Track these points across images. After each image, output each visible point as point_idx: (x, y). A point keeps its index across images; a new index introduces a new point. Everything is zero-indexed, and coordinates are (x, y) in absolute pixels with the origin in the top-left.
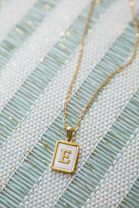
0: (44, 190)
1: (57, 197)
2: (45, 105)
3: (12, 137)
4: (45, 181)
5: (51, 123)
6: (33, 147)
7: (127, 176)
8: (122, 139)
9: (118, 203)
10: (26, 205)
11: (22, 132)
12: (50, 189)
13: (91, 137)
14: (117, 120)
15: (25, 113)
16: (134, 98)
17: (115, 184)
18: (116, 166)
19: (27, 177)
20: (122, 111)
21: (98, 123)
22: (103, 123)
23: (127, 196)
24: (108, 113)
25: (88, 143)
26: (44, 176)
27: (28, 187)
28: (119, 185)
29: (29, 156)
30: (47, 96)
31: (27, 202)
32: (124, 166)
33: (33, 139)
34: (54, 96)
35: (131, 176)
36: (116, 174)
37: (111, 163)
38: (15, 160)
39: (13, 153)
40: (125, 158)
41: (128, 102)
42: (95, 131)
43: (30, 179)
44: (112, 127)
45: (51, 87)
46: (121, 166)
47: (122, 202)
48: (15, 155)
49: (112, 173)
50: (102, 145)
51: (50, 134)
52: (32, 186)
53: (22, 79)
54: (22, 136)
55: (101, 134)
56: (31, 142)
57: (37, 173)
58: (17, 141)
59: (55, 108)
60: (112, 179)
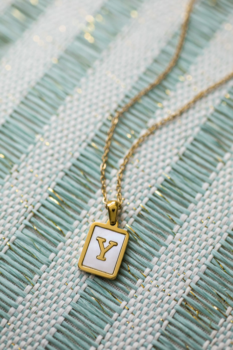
0: (58, 275)
1: (81, 287)
2: (59, 135)
3: (4, 188)
4: (60, 260)
5: (69, 164)
6: (38, 205)
7: (197, 251)
8: (189, 190)
9: (182, 297)
10: (27, 301)
11: (21, 179)
12: (68, 274)
13: (136, 188)
14: (181, 159)
15: (26, 147)
16: (209, 124)
17: (176, 265)
18: (178, 235)
19: (29, 255)
20: (188, 144)
21: (148, 164)
22: (156, 164)
23: (197, 284)
24: (165, 147)
25: (132, 198)
26: (58, 252)
27: (32, 271)
28: (183, 267)
29: (33, 219)
30: (63, 119)
31: (29, 296)
32: (192, 235)
33: (39, 190)
34: (76, 119)
35: (204, 252)
36: (178, 248)
37: (170, 230)
38: (8, 225)
39: (5, 214)
40: (193, 222)
41: (197, 129)
42: (142, 178)
43: (35, 258)
44: (172, 171)
45: (69, 105)
46: (187, 235)
47: (189, 295)
48: (10, 218)
49: (171, 246)
50: (154, 200)
51: (69, 183)
52: (39, 268)
53: (21, 92)
54: (21, 186)
55: (153, 181)
56: (36, 195)
57: (46, 248)
58: (12, 194)
59: (77, 140)
60: (171, 257)
